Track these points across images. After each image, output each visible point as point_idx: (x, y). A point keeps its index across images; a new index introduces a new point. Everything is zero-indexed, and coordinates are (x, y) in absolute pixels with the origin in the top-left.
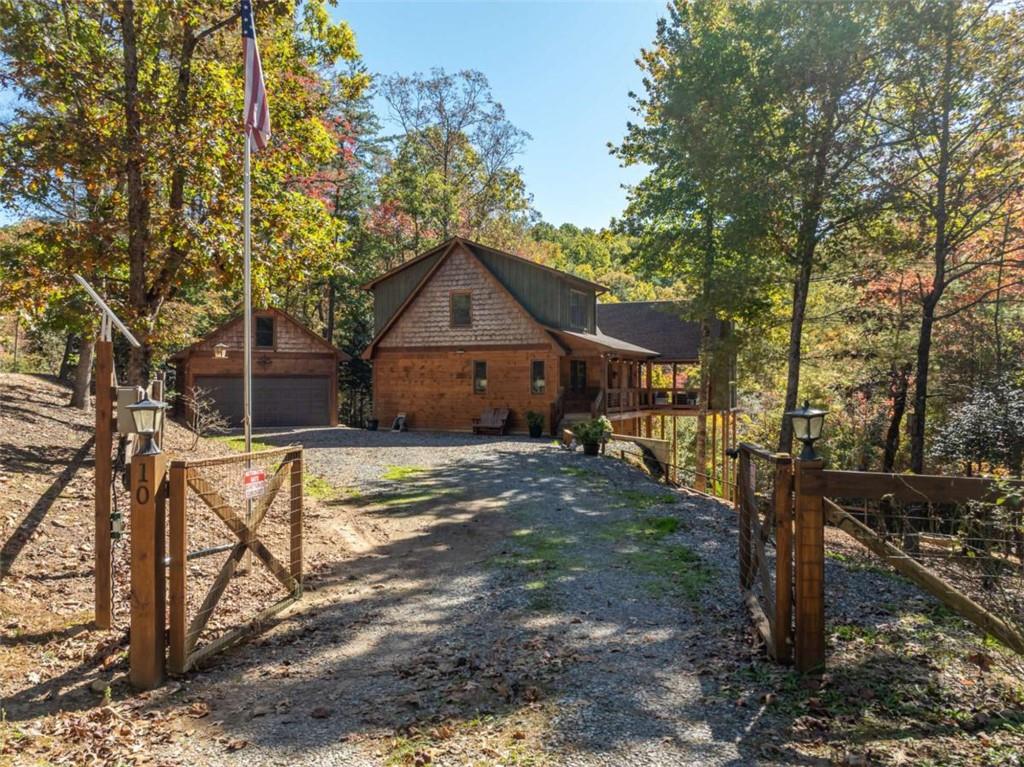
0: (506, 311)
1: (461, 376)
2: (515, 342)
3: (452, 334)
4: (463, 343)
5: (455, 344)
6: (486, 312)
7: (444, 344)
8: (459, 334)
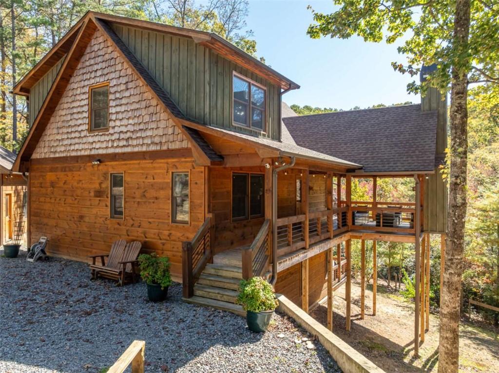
0: (143, 104)
1: (99, 194)
2: (153, 148)
3: (91, 140)
4: (101, 152)
5: (93, 152)
6: (123, 109)
7: (83, 153)
8: (96, 139)
